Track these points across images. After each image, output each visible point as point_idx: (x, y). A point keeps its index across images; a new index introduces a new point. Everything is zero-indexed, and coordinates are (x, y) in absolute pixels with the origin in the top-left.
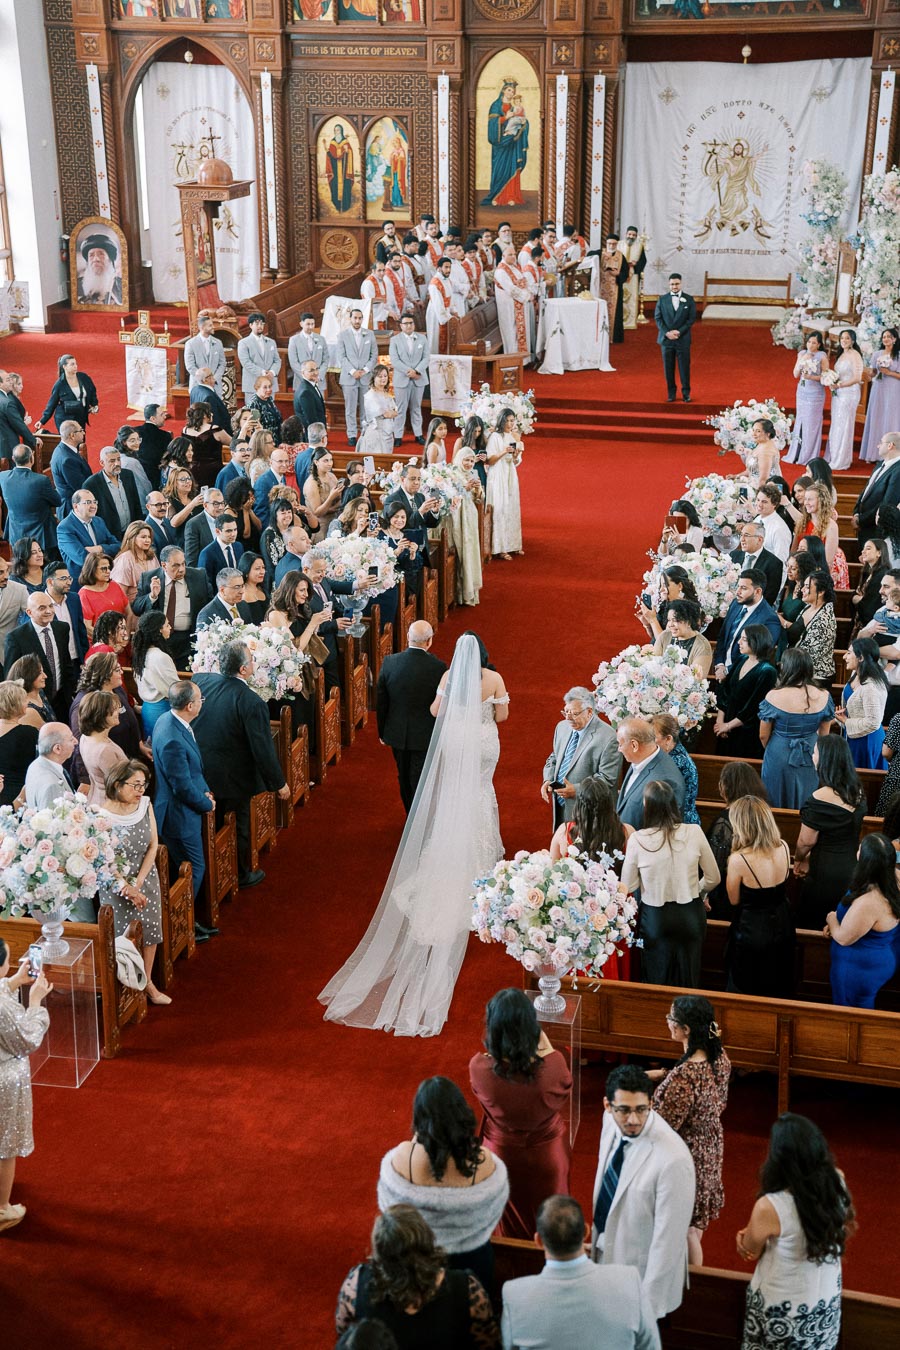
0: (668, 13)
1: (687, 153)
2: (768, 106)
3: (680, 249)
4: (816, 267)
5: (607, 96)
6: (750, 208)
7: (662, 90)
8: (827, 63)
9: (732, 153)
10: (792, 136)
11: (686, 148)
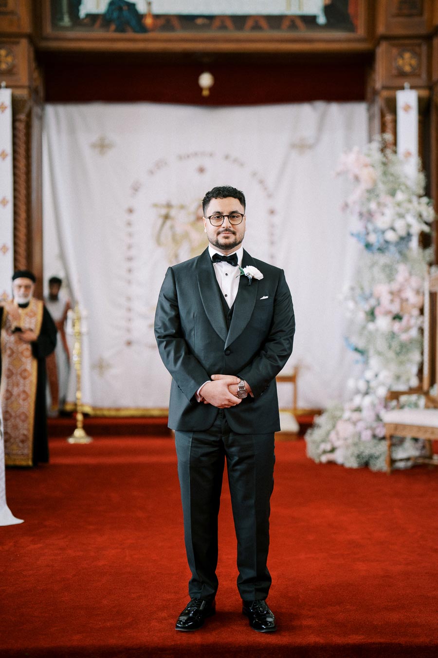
0: (98, 23)
1: (133, 217)
3: (129, 343)
4: (383, 323)
5: (15, 120)
7: (94, 138)
8: (306, 108)
9: (192, 218)
10: (270, 196)
11: (131, 211)
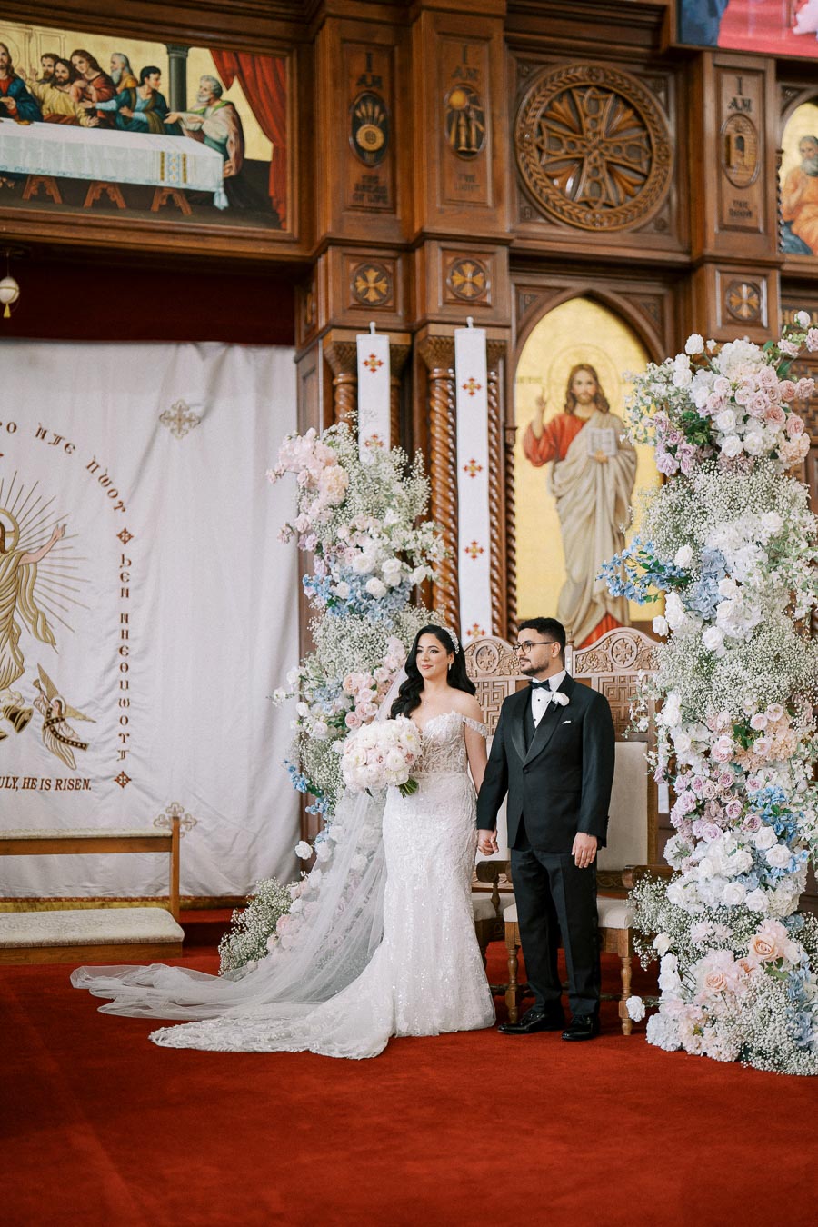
2: (58, 440)
6: (31, 675)
8: (188, 352)
10: (121, 506)
